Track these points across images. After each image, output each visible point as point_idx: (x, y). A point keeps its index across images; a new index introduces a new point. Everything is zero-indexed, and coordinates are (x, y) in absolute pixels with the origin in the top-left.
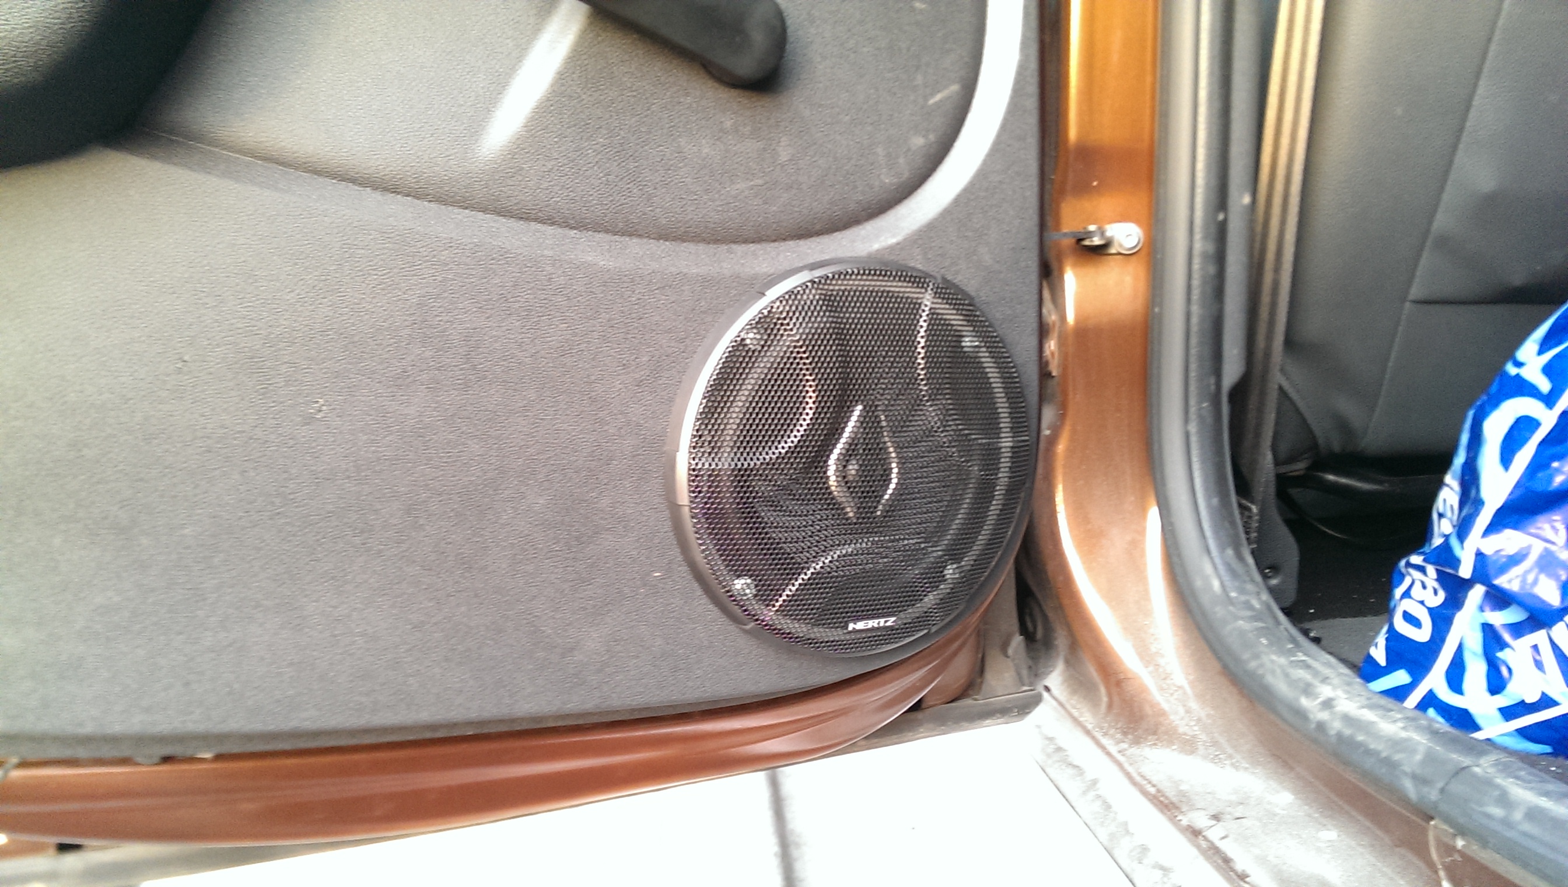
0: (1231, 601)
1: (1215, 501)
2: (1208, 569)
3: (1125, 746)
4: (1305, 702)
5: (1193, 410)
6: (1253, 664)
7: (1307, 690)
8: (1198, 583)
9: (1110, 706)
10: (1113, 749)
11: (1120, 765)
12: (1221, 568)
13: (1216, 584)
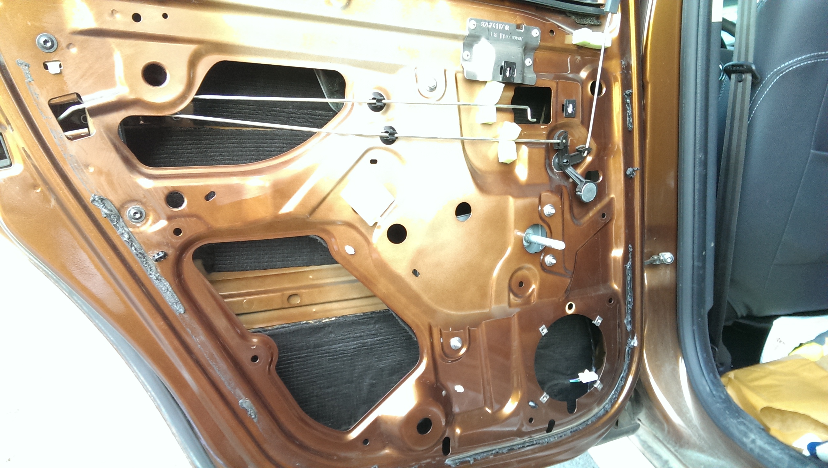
0: (714, 396)
1: (705, 355)
2: (704, 382)
3: (677, 448)
4: (745, 440)
5: (695, 321)
6: (725, 422)
7: (746, 435)
8: (701, 388)
9: (669, 432)
10: (673, 450)
11: (676, 456)
12: (709, 381)
13: (708, 388)
